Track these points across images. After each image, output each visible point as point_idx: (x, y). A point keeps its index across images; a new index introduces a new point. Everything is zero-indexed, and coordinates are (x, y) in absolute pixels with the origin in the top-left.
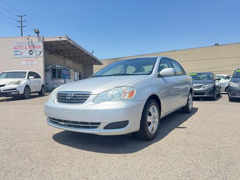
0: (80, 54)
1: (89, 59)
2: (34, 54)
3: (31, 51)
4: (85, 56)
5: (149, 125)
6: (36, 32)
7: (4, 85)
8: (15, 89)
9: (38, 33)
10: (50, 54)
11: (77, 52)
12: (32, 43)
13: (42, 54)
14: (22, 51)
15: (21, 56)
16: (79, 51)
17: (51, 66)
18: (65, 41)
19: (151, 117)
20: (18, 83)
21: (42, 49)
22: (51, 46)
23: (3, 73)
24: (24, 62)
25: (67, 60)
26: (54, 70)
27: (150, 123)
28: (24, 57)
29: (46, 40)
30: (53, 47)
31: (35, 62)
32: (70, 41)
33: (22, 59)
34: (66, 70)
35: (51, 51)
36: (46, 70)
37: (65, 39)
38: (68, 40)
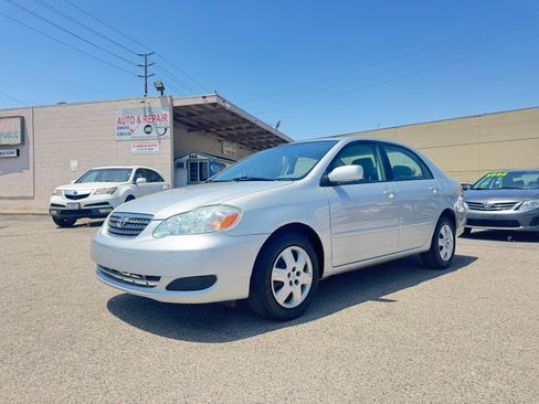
0: (251, 130)
1: (271, 140)
2: (154, 133)
3: (148, 126)
4: (262, 133)
5: (277, 289)
6: (159, 89)
7: (86, 196)
8: (107, 203)
9: (161, 89)
10: (189, 131)
11: (244, 126)
12: (150, 110)
13: (168, 133)
14: (132, 127)
15: (129, 137)
16: (248, 124)
17: (187, 157)
18: (215, 104)
19: (285, 272)
20: (112, 191)
21: (169, 122)
22: (190, 114)
23: (91, 171)
24: (134, 150)
25: (225, 143)
26: (193, 165)
27: (283, 283)
28: (135, 139)
29: (176, 104)
30: (194, 118)
31: (156, 149)
32: (223, 104)
33: (132, 143)
34: (217, 164)
35: (189, 125)
36: (178, 166)
37: (214, 100)
38: (221, 103)
